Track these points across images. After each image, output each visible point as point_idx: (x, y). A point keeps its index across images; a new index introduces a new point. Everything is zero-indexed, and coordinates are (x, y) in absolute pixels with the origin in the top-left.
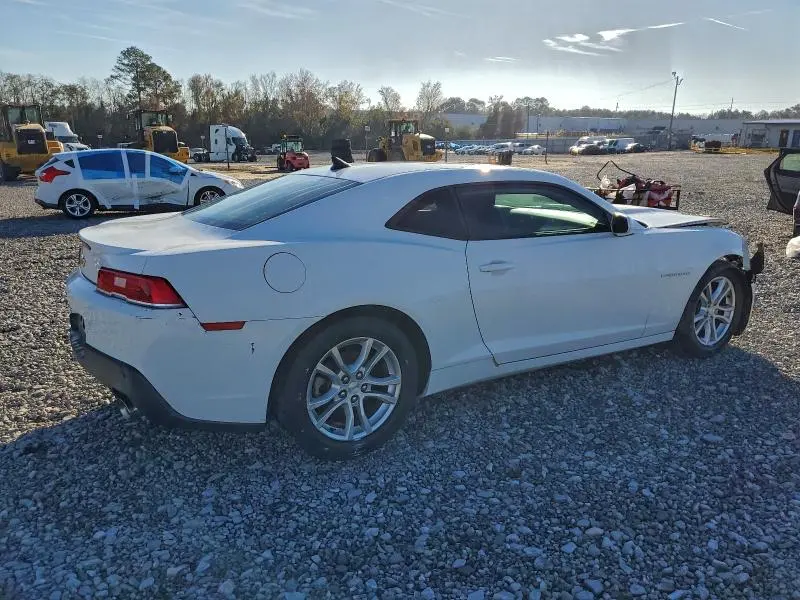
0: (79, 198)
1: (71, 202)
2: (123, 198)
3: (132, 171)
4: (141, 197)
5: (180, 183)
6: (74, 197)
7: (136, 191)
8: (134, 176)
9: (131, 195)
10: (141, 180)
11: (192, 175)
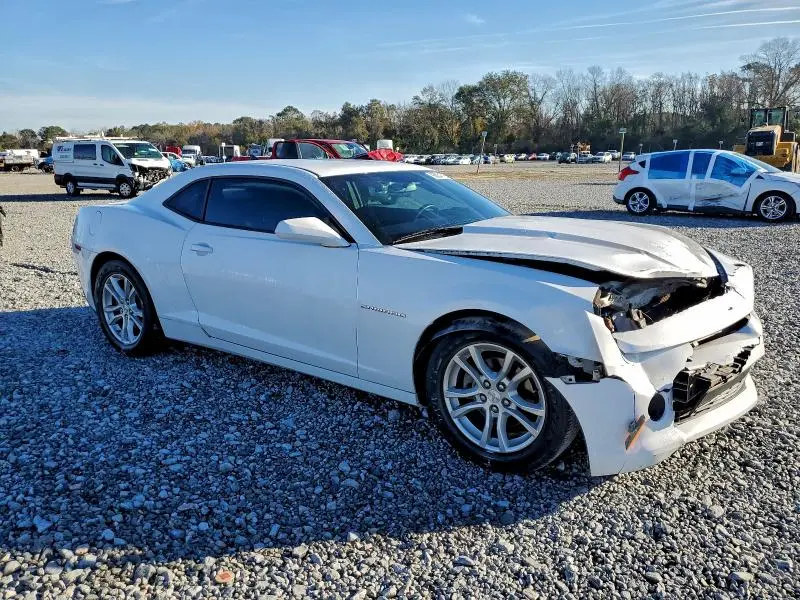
0: (641, 196)
1: (634, 199)
2: (680, 198)
3: (694, 171)
4: (697, 198)
5: (741, 186)
6: (637, 195)
7: (693, 192)
8: (694, 177)
9: (687, 196)
10: (700, 181)
11: (759, 177)
